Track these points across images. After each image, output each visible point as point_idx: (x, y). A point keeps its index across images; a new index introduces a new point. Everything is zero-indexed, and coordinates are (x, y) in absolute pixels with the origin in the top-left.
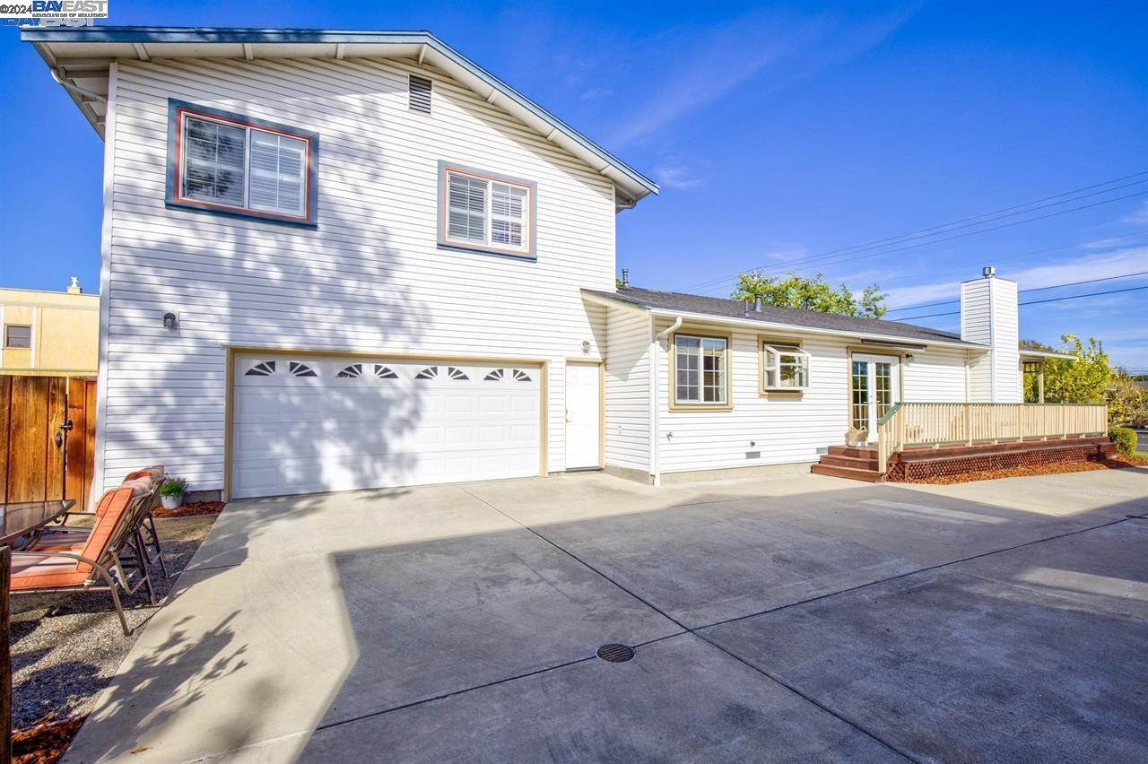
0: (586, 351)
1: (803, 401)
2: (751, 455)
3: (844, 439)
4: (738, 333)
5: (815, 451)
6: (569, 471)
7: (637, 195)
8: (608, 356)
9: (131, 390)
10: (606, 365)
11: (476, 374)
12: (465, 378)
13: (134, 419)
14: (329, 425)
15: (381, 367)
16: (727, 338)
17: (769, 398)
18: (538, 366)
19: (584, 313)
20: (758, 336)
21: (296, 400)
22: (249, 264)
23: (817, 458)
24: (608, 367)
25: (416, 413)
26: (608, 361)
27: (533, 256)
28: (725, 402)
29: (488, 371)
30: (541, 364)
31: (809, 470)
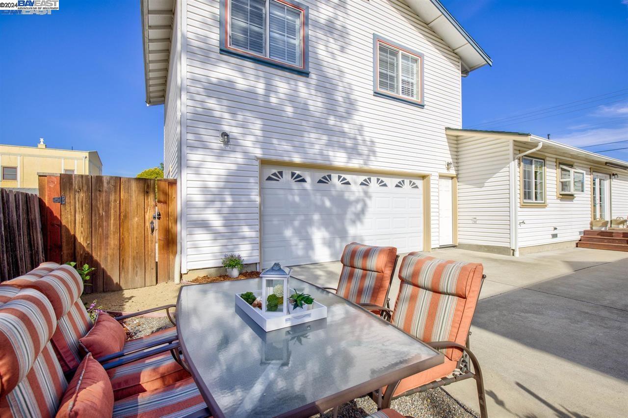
0: (448, 169)
1: (575, 201)
2: (555, 236)
3: (589, 226)
4: (549, 157)
5: (578, 233)
6: (442, 247)
7: (470, 68)
8: (460, 172)
9: (205, 189)
10: (458, 178)
11: (391, 182)
12: (385, 185)
13: (209, 211)
14: (316, 217)
15: (341, 177)
16: (544, 160)
17: (562, 199)
18: (422, 178)
19: (447, 144)
20: (556, 159)
21: (297, 199)
22: (273, 100)
23: (579, 238)
24: (459, 180)
25: (363, 211)
26: (459, 176)
27: (422, 104)
28: (544, 202)
29: (396, 181)
30: (423, 177)
31: (575, 245)
